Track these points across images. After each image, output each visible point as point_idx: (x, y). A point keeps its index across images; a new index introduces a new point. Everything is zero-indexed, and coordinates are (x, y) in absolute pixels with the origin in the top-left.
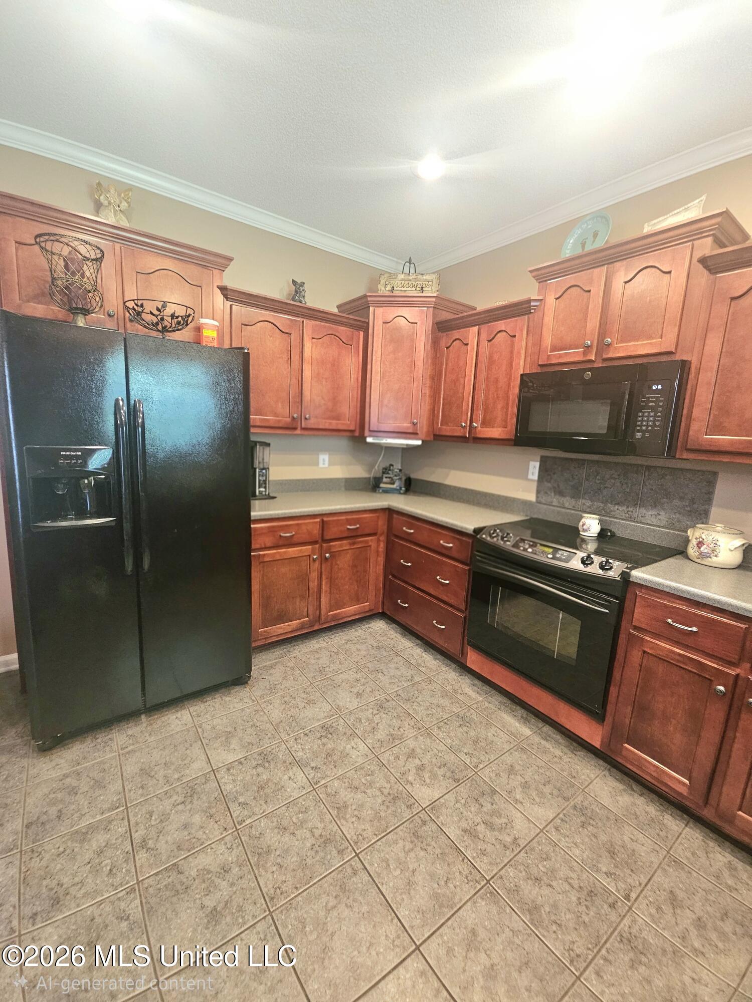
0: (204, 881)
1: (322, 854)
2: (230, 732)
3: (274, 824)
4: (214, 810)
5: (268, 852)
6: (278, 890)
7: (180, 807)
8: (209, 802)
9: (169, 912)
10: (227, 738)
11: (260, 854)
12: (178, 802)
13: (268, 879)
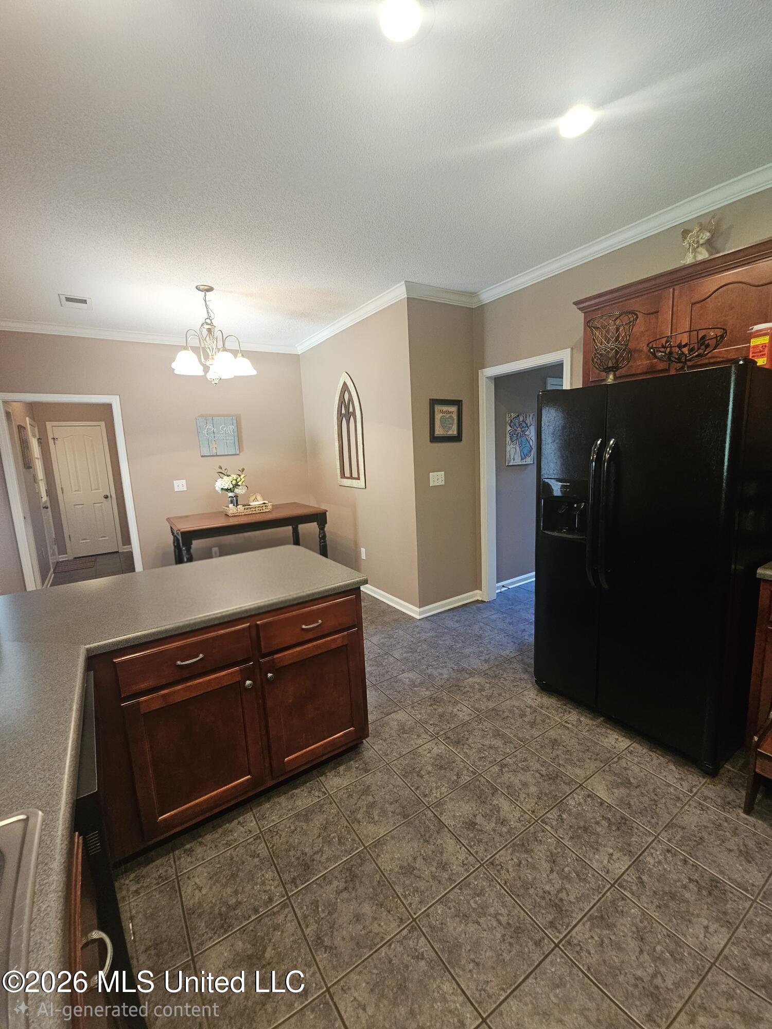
0: (491, 811)
1: (543, 904)
2: (631, 783)
3: (555, 851)
4: (546, 798)
5: (527, 851)
6: (500, 867)
7: (537, 775)
8: (550, 793)
9: (467, 798)
10: (621, 783)
11: (523, 844)
12: (541, 772)
13: (505, 857)
